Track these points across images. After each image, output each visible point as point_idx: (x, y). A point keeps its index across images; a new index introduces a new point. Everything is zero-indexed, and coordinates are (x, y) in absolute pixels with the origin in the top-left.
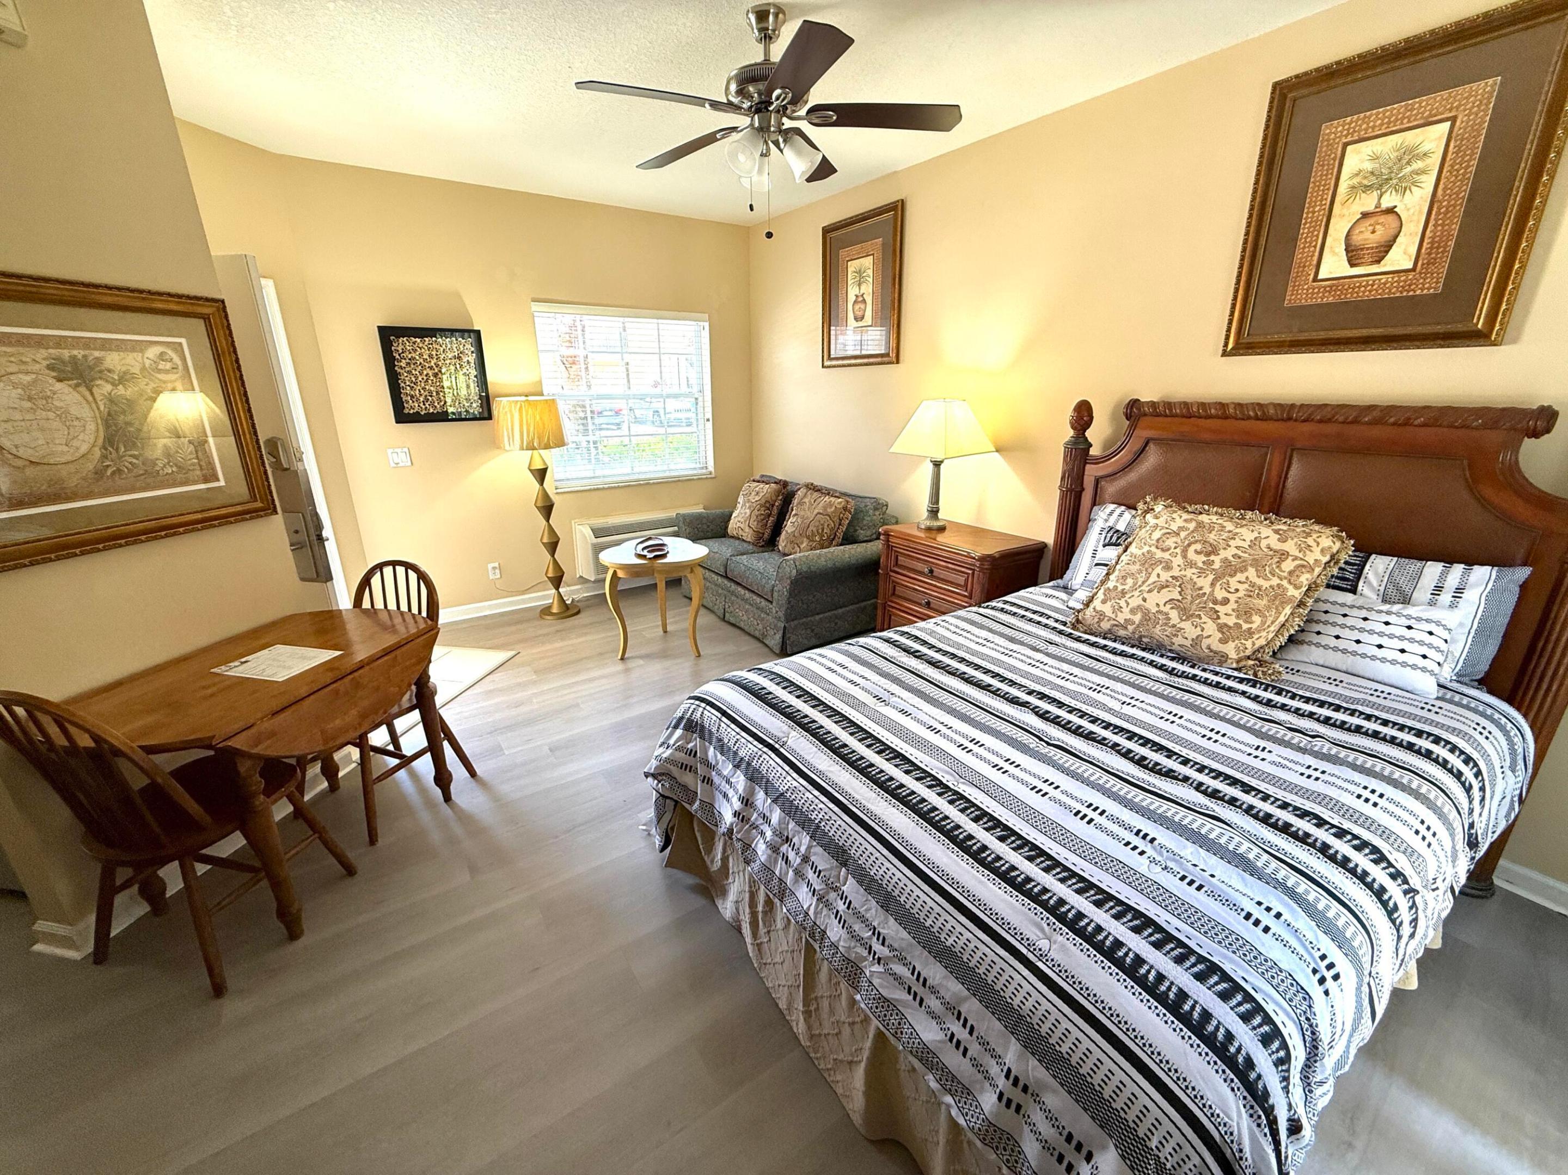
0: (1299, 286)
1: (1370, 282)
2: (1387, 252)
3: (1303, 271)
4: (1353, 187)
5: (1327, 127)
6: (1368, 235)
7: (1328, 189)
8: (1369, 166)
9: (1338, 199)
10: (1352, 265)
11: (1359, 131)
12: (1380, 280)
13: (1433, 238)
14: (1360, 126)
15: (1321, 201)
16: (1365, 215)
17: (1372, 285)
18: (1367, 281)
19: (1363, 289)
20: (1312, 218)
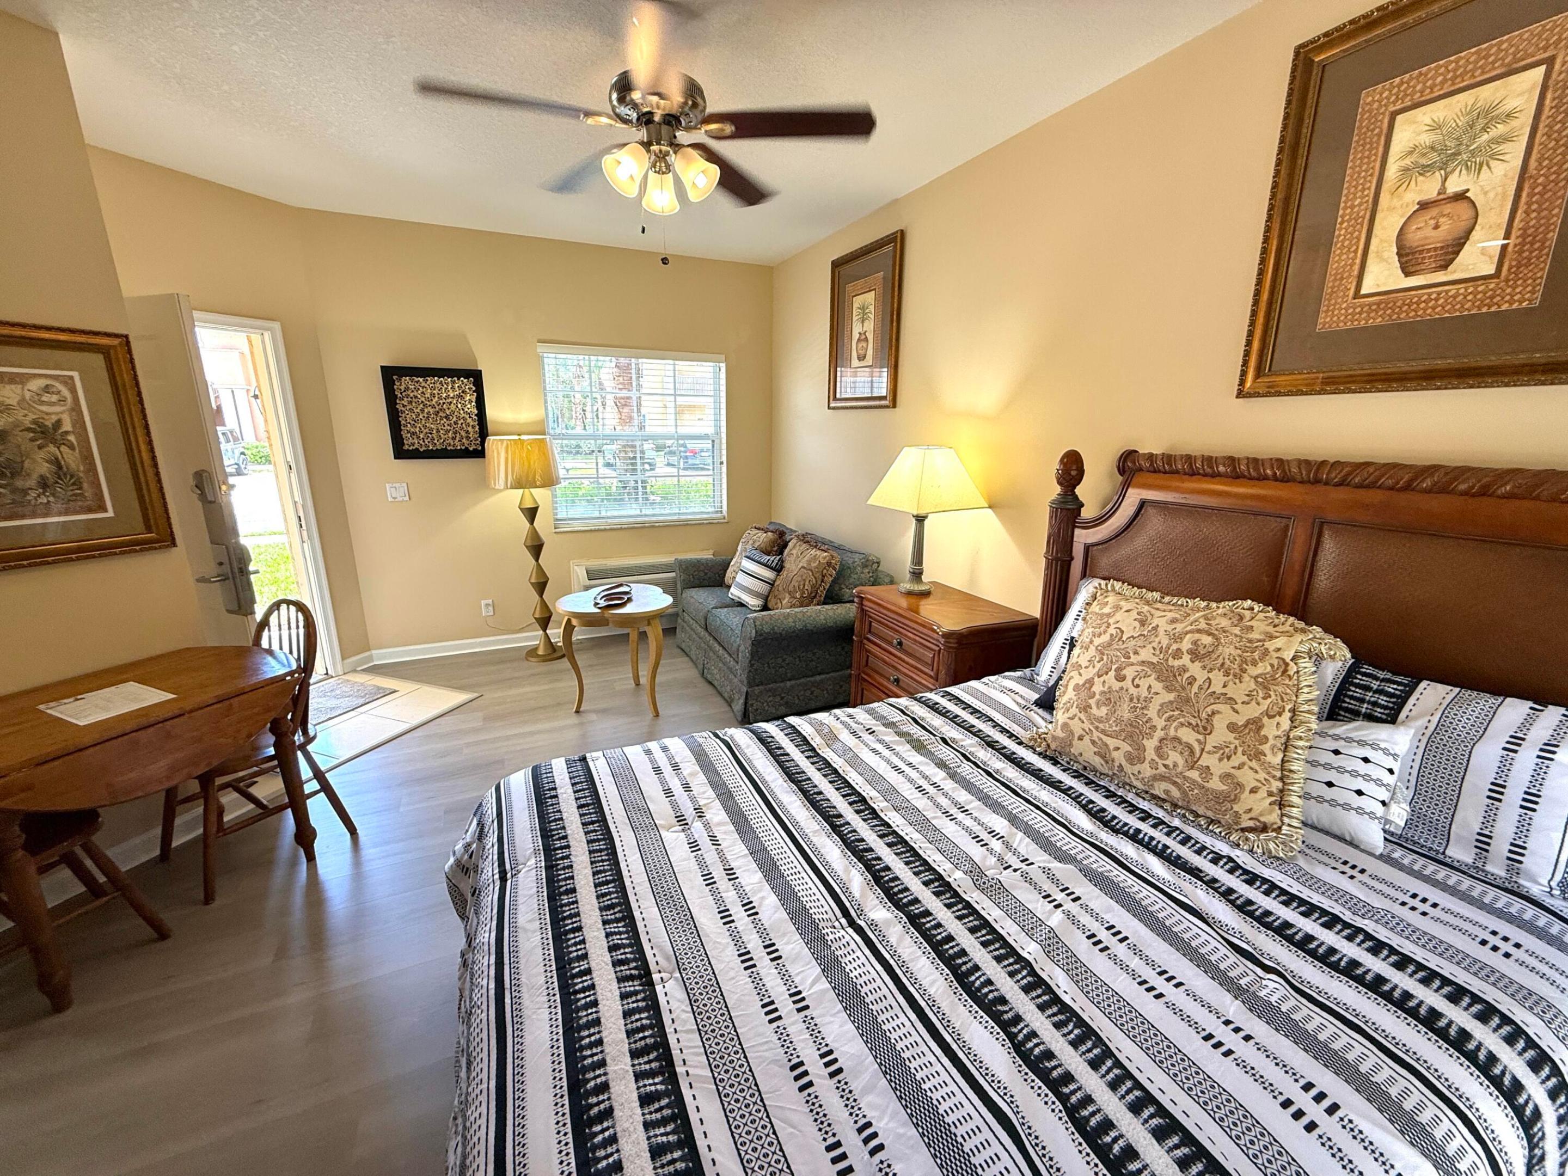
0: (1334, 305)
1: (1433, 296)
2: (1458, 253)
3: (1340, 285)
4: (1406, 170)
5: (1368, 95)
6: (1429, 232)
7: (1371, 175)
8: (1426, 139)
9: (1385, 187)
10: (1407, 274)
11: (1412, 95)
12: (1447, 292)
13: (1524, 230)
14: (1414, 87)
15: (1363, 190)
16: (1424, 206)
17: (1437, 300)
18: (1430, 294)
19: (1423, 305)
20: (1350, 214)
